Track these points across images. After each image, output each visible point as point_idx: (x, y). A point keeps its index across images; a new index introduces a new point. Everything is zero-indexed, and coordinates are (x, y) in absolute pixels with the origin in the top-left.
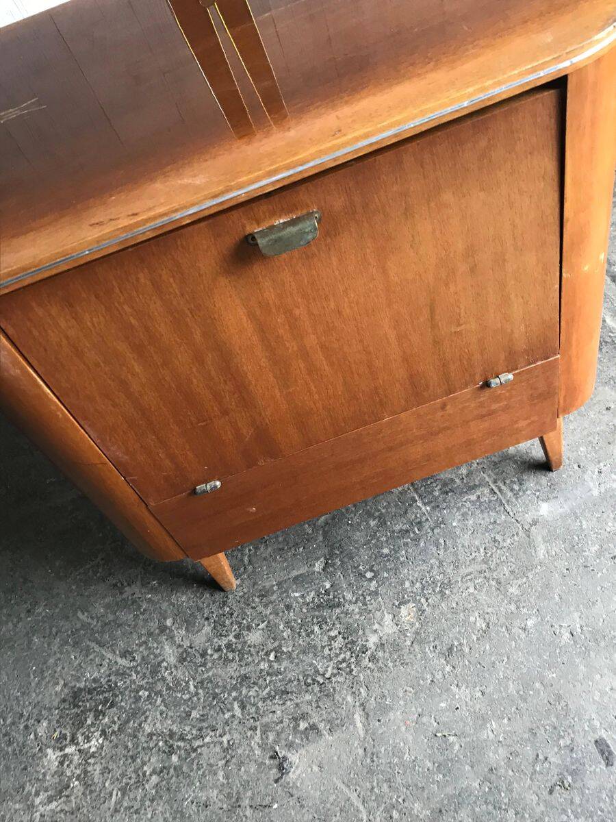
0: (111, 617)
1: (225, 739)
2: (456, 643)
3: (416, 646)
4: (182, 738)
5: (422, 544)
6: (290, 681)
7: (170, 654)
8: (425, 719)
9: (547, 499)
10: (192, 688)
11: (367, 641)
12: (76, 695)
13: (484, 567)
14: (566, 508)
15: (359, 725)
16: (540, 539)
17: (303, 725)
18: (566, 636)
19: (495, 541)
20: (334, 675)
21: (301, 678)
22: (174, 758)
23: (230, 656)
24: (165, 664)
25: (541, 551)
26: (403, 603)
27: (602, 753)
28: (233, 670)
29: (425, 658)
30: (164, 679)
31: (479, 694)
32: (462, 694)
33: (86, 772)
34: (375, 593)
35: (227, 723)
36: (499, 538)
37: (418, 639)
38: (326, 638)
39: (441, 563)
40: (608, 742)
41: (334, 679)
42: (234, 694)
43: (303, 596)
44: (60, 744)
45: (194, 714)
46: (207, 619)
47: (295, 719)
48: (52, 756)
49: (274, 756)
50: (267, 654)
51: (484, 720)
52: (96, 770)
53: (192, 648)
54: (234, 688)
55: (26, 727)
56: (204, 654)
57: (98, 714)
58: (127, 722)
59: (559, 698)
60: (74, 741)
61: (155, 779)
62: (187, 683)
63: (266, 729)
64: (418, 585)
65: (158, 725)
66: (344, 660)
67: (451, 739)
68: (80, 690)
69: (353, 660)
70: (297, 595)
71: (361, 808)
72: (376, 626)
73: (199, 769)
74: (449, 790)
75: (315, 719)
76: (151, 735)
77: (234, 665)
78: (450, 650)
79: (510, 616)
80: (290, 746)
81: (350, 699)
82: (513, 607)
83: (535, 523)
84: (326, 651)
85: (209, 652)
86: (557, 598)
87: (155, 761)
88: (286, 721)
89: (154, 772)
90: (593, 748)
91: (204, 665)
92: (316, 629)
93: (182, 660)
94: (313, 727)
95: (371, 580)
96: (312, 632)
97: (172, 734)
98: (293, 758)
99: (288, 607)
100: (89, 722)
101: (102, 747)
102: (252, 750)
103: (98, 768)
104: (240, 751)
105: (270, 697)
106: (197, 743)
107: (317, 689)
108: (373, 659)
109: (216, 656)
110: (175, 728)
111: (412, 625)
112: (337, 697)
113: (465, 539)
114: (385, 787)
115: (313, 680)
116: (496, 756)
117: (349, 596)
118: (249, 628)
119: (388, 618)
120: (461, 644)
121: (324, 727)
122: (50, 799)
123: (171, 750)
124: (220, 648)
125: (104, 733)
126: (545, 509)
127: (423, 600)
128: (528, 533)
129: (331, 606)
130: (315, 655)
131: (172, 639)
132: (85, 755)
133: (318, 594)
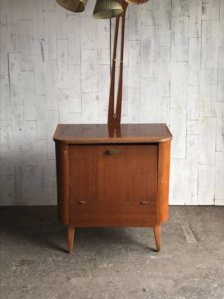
0: (38, 251)
1: (57, 273)
3: (110, 270)
4: (47, 271)
5: (120, 256)
6: (78, 268)
8: (106, 280)
10: (53, 265)
11: (99, 266)
12: (24, 261)
13: (133, 262)
14: (157, 258)
15: (90, 277)
16: (148, 261)
17: (77, 275)
18: (146, 275)
20: (88, 270)
21: (80, 268)
23: (65, 262)
24: (48, 260)
26: (111, 263)
27: (143, 290)
28: (65, 264)
29: (111, 271)
30: (47, 263)
31: (121, 279)
32: (117, 278)
33: (21, 271)
34: (105, 260)
35: (59, 271)
36: (139, 259)
37: (111, 268)
39: (123, 259)
42: (63, 268)
43: (87, 258)
44: (17, 266)
45: (52, 268)
46: (62, 256)
48: (14, 267)
49: (68, 277)
50: (74, 264)
51: (120, 282)
52: (24, 272)
53: (56, 260)
54: (64, 267)
55: (10, 262)
56: (58, 261)
57: (28, 264)
58: (35, 266)
60: (20, 267)
61: (38, 275)
63: (68, 274)
64: (116, 261)
65: (42, 268)
66: (92, 268)
67: (111, 283)
68: (25, 260)
69: (94, 268)
71: (84, 288)
72: (102, 265)
73: (49, 276)
74: (106, 289)
75: (81, 274)
76: (40, 269)
78: (118, 272)
80: (72, 277)
81: (90, 274)
82: (136, 269)
83: (149, 258)
84: (89, 266)
86: (147, 270)
87: (39, 273)
88: (73, 273)
92: (88, 263)
93: (53, 261)
94: (80, 276)
95: (105, 258)
97: (45, 270)
98: (73, 279)
99: (82, 258)
100: (25, 265)
101: (27, 269)
102: (63, 276)
104: (60, 275)
105: (72, 270)
106: (50, 272)
107: (83, 270)
108: (99, 269)
109: (61, 262)
111: (111, 266)
112: (87, 273)
113: (131, 257)
114: (92, 286)
116: (119, 287)
117: (98, 260)
118: (72, 260)
119: (106, 265)
120: (121, 271)
121: (82, 276)
122: (11, 273)
123: (44, 272)
124: (63, 261)
125: (28, 267)
126: (152, 257)
127: (116, 264)
128: (146, 259)
129: (93, 260)
130: (85, 266)
131: (52, 258)
132: (22, 269)
133: (91, 258)
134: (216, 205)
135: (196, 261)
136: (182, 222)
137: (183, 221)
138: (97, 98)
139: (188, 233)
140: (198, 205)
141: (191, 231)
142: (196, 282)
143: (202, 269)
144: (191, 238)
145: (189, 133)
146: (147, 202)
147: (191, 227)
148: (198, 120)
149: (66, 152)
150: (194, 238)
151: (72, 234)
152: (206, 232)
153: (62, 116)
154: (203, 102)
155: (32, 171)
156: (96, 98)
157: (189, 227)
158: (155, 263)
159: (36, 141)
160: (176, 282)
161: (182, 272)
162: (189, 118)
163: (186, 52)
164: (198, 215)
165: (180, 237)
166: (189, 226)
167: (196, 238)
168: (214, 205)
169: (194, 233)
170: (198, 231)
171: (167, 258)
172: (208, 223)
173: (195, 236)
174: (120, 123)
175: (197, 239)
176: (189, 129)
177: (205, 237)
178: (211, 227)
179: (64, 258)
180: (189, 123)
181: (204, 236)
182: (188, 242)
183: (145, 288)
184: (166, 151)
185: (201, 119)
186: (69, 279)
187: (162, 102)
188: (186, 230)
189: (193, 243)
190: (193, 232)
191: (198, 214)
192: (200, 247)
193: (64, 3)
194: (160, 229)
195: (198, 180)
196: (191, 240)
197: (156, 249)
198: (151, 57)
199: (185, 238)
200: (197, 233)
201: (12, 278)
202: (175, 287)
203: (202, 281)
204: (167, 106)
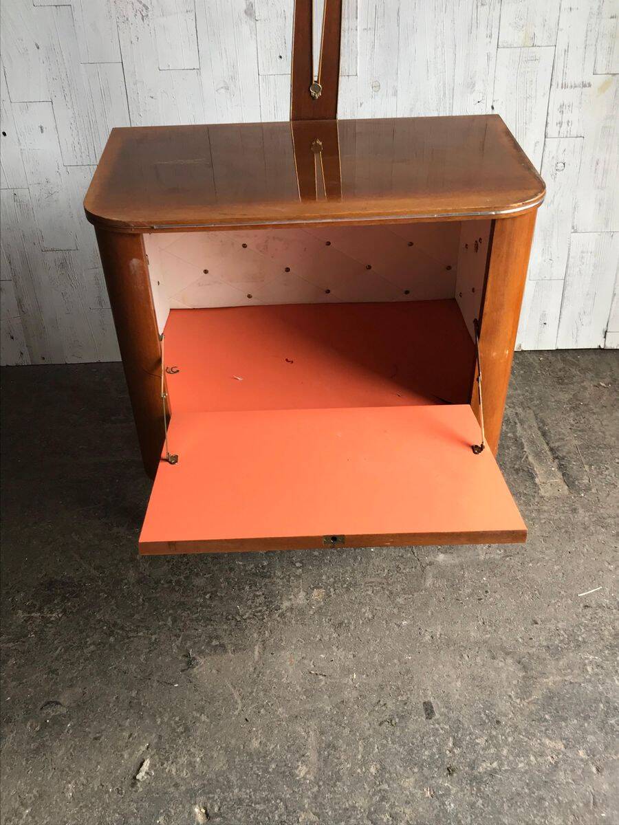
0: (96, 542)
1: (153, 637)
2: (346, 621)
3: (316, 617)
4: (122, 628)
5: (344, 556)
6: (216, 614)
7: (132, 575)
8: (306, 662)
9: (445, 552)
10: (141, 601)
11: (282, 604)
12: (51, 584)
13: (384, 581)
14: (457, 561)
15: (256, 653)
16: (431, 575)
17: (215, 643)
18: (428, 637)
19: (398, 567)
20: (249, 618)
21: (225, 614)
22: (112, 639)
23: (177, 588)
24: (126, 581)
25: (429, 583)
26: (318, 587)
27: (426, 710)
28: (176, 597)
29: (320, 624)
30: (121, 590)
31: (352, 656)
32: (339, 653)
33: (42, 631)
34: (299, 577)
35: (159, 627)
36: (401, 566)
37: (319, 612)
38: (252, 595)
39: (353, 571)
40: (434, 705)
41: (248, 621)
42: (171, 611)
43: (244, 565)
44: (29, 609)
45: (136, 616)
46: (168, 562)
47: (211, 638)
48: (21, 614)
49: (187, 656)
50: (205, 594)
51: (350, 672)
53: (149, 576)
54: (173, 608)
55: (7, 593)
56: (157, 582)
57: (64, 598)
58: (84, 609)
59: (408, 671)
60: (40, 610)
61: (92, 647)
62: (139, 597)
63: (187, 638)
64: (332, 580)
65: (107, 617)
66: (260, 611)
67: (321, 677)
68: (56, 581)
69: (267, 613)
70: (241, 563)
71: (239, 701)
72: (292, 597)
73: (127, 650)
74: (308, 706)
75: (225, 641)
76: (100, 621)
77: (178, 594)
78: (341, 624)
79: (392, 615)
80: (201, 653)
81: (255, 635)
82: (396, 611)
83: (431, 564)
84: (249, 603)
85: (162, 582)
86: (430, 613)
87: (97, 637)
88: (203, 637)
89: (93, 643)
90: (421, 706)
91: (156, 589)
92: (247, 588)
93: (139, 582)
94: (222, 646)
95: (298, 568)
96: (243, 589)
97: (115, 624)
98: (201, 661)
99: (231, 569)
100: (56, 602)
101: (60, 618)
102: (172, 648)
103: (53, 631)
104: (162, 647)
105: (197, 620)
106: (131, 634)
107: (233, 623)
108: (282, 615)
109: (166, 586)
110: (119, 621)
111: (318, 602)
112: (247, 631)
113: (377, 561)
114: (261, 694)
115: (233, 617)
116: (347, 694)
117: (279, 574)
118: (197, 575)
119: (302, 595)
120: (350, 623)
121: (230, 648)
122: (9, 641)
123: (111, 634)
124: (170, 582)
125: (64, 612)
126: (441, 557)
127: (332, 590)
128: (423, 569)
129: (264, 576)
130: (240, 603)
131: (137, 566)
132: (46, 620)
133: (257, 567)
134: (609, 346)
135: (577, 572)
136: (517, 413)
137: (520, 410)
138: (250, 11)
139: (538, 455)
140: (557, 350)
141: (546, 448)
142: (589, 669)
143: (600, 606)
144: (550, 474)
145: (553, 130)
147: (544, 434)
148: (590, 85)
149: (137, 264)
150: (559, 474)
152: (592, 449)
153: (135, 84)
154: (612, 17)
155: (63, 265)
156: (246, 12)
157: (540, 433)
158: (453, 581)
159: (62, 170)
160: (525, 668)
161: (539, 622)
162: (559, 78)
164: (559, 384)
165: (517, 471)
166: (539, 428)
167: (564, 475)
168: (602, 347)
169: (557, 458)
170: (566, 449)
171: (485, 562)
172: (595, 417)
173: (560, 467)
174: (335, 118)
175: (570, 481)
176: (555, 117)
177: (590, 470)
178: (604, 433)
180: (559, 96)
181: (587, 468)
182: (542, 492)
183: (432, 700)
185: (597, 81)
186: (190, 663)
187: (474, 22)
188: (532, 442)
189: (557, 494)
190: (551, 450)
191: (560, 381)
192: (581, 511)
195: (567, 279)
196: (549, 481)
199: (532, 476)
200: (564, 454)
201: (12, 661)
202: (524, 692)
203: (607, 664)
204: (491, 36)
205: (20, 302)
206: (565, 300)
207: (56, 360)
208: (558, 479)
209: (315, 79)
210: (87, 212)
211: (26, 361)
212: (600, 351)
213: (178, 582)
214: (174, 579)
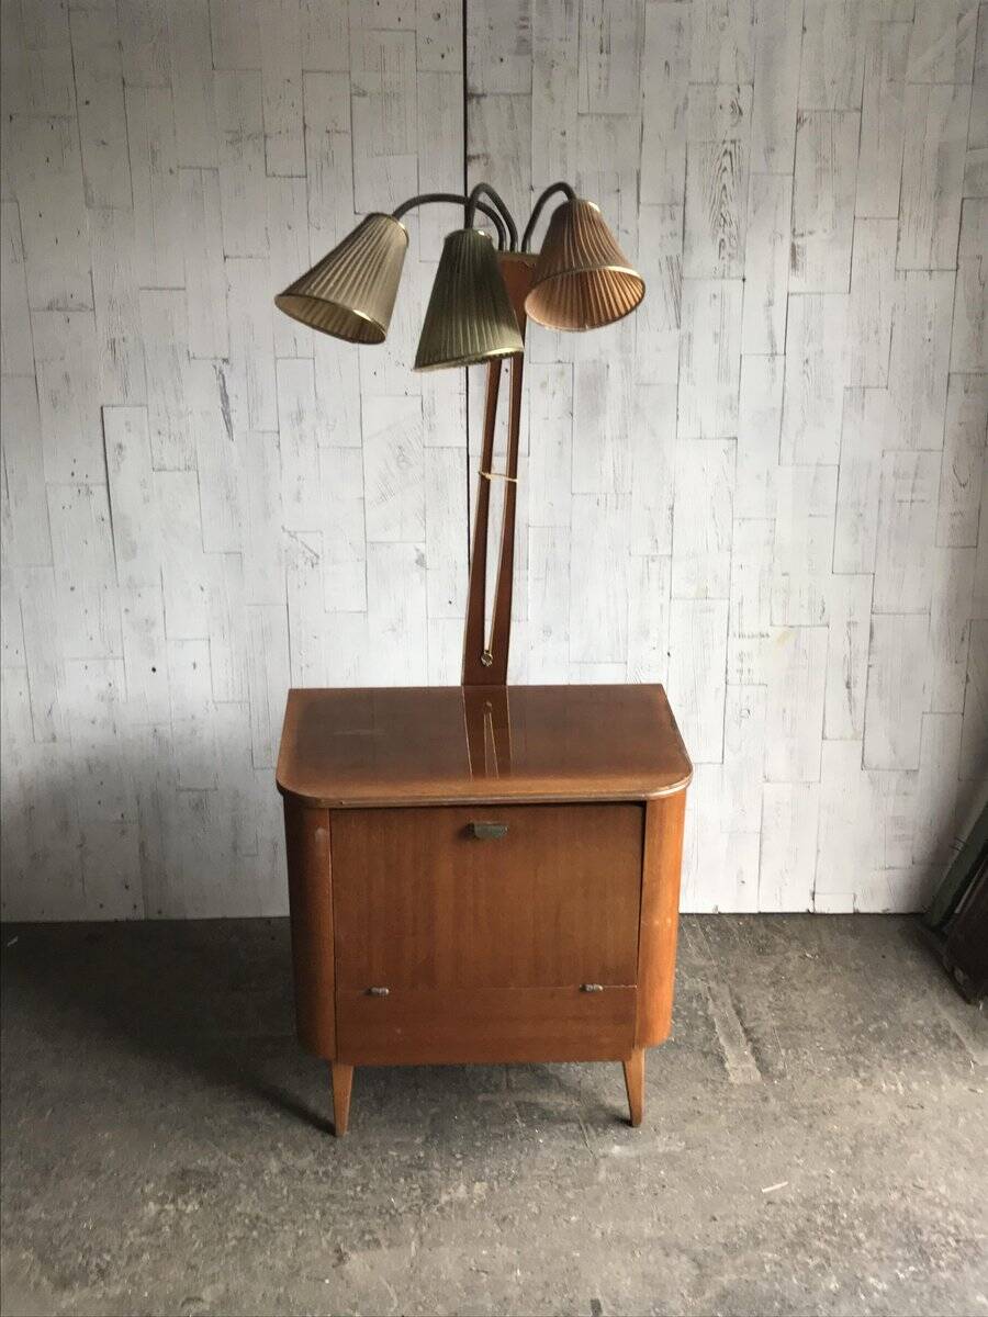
0: (231, 1128)
1: (300, 1232)
2: (510, 1217)
3: (478, 1212)
4: (266, 1221)
5: (510, 1147)
6: (368, 1207)
7: (274, 1166)
8: (467, 1258)
9: (620, 1144)
10: (285, 1192)
11: (440, 1197)
12: (184, 1174)
13: (553, 1174)
14: (633, 1154)
15: (413, 1248)
16: (604, 1168)
17: (367, 1237)
18: (598, 1234)
19: (569, 1159)
20: (405, 1212)
21: (378, 1207)
22: (255, 1233)
23: (324, 1179)
24: (267, 1171)
25: (602, 1175)
26: (480, 1180)
27: (593, 1308)
28: (325, 1189)
29: (482, 1219)
30: (263, 1181)
31: (516, 1253)
32: (503, 1250)
33: (178, 1224)
34: (459, 1169)
35: (306, 1221)
36: (572, 1159)
37: (481, 1205)
38: (407, 1187)
39: (519, 1163)
40: (602, 1303)
42: (319, 1204)
43: (398, 1156)
44: (162, 1200)
45: (282, 1209)
46: (314, 1151)
47: (363, 1233)
48: (152, 1207)
49: (338, 1250)
50: (355, 1186)
51: (513, 1268)
52: (187, 1225)
53: (294, 1167)
54: (321, 1200)
55: (135, 1184)
56: (303, 1173)
57: (198, 1191)
58: (223, 1201)
59: (576, 1268)
60: (174, 1201)
61: (234, 1242)
62: (282, 1189)
63: (336, 1233)
64: (495, 1173)
65: (248, 1209)
66: (417, 1205)
67: (483, 1274)
68: (189, 1170)
69: (424, 1207)
70: (395, 1154)
71: (395, 1299)
72: (451, 1190)
73: (273, 1244)
74: (469, 1304)
75: (379, 1235)
76: (240, 1214)
77: (326, 1186)
78: (504, 1219)
79: (560, 1211)
80: (353, 1248)
81: (412, 1231)
82: (565, 1206)
83: (605, 1156)
84: (405, 1196)
85: (308, 1172)
86: (601, 1208)
87: (238, 1232)
88: (355, 1231)
89: (235, 1237)
90: (588, 1305)
91: (300, 1180)
92: (402, 1180)
93: (283, 1172)
94: (377, 1242)
95: (458, 1160)
96: (398, 1181)
97: (258, 1218)
98: (354, 1256)
99: (384, 1160)
100: (191, 1193)
101: (196, 1211)
102: (321, 1243)
103: (189, 1225)
104: (311, 1241)
105: (349, 1213)
106: (276, 1228)
107: (388, 1217)
108: (441, 1210)
109: (312, 1177)
110: (261, 1214)
111: (480, 1196)
112: (402, 1226)
113: (546, 1153)
114: (419, 1291)
115: (387, 1211)
116: (513, 1292)
117: (437, 1165)
118: (346, 1166)
119: (462, 1188)
120: (514, 1218)
121: (384, 1243)
122: (142, 1234)
123: (255, 1227)
124: (317, 1173)
125: (201, 1203)
126: (616, 1150)
127: (495, 1183)
128: (596, 1162)
129: (420, 1168)
130: (394, 1196)
131: (278, 1156)
132: (181, 1213)
133: (412, 1158)
134: (818, 910)
135: (763, 1166)
136: (709, 988)
137: (713, 984)
138: (421, 561)
139: (730, 1037)
140: (760, 913)
141: (741, 1029)
142: (767, 1267)
143: (784, 1203)
144: (743, 1058)
145: (733, 676)
146: (601, 988)
147: (739, 1013)
148: (768, 635)
149: (322, 833)
150: (753, 1060)
151: (344, 1079)
152: (790, 1031)
153: (299, 624)
154: (784, 575)
155: (198, 806)
156: (417, 562)
157: (734, 1012)
158: (628, 1174)
159: (211, 706)
160: (700, 1266)
161: (718, 1218)
162: (735, 628)
163: (732, 405)
164: (760, 954)
165: (705, 1055)
166: (734, 1006)
167: (757, 1060)
168: (811, 911)
169: (751, 1040)
170: (762, 1030)
171: (665, 1155)
172: (797, 993)
173: (755, 1051)
174: (505, 684)
175: (763, 1067)
176: (734, 665)
177: (787, 1053)
178: (804, 1011)
179: (321, 1160)
180: (737, 645)
181: (783, 1052)
182: (732, 1079)
183: (600, 1297)
184: (670, 824)
185: (775, 632)
186: (341, 1258)
187: (646, 576)
188: (725, 1021)
189: (748, 1082)
190: (746, 1031)
191: (761, 951)
192: (773, 1100)
193: (307, 310)
194: (642, 1060)
195: (763, 832)
196: (740, 1067)
197: (626, 1112)
198: (610, 422)
199: (722, 1061)
200: (760, 1036)
201: (146, 1257)
202: (698, 1291)
203: (787, 1264)
204: (663, 588)
205: (142, 847)
206: (763, 856)
207: (175, 916)
208: (751, 1064)
209: (487, 647)
210: (278, 784)
211: (141, 914)
212: (810, 916)
213: (326, 1173)
214: (321, 1170)
